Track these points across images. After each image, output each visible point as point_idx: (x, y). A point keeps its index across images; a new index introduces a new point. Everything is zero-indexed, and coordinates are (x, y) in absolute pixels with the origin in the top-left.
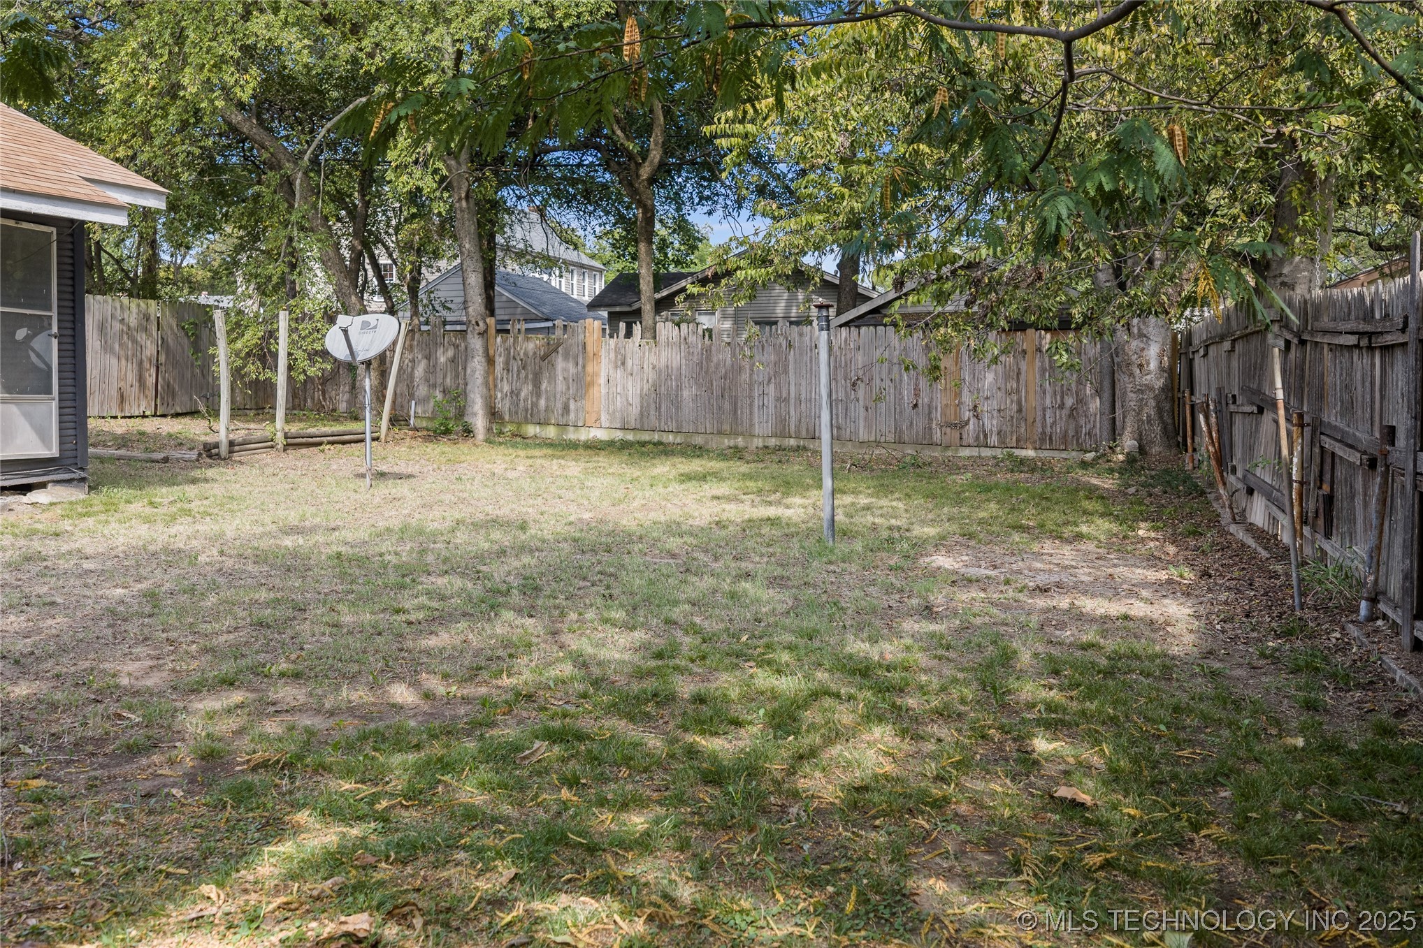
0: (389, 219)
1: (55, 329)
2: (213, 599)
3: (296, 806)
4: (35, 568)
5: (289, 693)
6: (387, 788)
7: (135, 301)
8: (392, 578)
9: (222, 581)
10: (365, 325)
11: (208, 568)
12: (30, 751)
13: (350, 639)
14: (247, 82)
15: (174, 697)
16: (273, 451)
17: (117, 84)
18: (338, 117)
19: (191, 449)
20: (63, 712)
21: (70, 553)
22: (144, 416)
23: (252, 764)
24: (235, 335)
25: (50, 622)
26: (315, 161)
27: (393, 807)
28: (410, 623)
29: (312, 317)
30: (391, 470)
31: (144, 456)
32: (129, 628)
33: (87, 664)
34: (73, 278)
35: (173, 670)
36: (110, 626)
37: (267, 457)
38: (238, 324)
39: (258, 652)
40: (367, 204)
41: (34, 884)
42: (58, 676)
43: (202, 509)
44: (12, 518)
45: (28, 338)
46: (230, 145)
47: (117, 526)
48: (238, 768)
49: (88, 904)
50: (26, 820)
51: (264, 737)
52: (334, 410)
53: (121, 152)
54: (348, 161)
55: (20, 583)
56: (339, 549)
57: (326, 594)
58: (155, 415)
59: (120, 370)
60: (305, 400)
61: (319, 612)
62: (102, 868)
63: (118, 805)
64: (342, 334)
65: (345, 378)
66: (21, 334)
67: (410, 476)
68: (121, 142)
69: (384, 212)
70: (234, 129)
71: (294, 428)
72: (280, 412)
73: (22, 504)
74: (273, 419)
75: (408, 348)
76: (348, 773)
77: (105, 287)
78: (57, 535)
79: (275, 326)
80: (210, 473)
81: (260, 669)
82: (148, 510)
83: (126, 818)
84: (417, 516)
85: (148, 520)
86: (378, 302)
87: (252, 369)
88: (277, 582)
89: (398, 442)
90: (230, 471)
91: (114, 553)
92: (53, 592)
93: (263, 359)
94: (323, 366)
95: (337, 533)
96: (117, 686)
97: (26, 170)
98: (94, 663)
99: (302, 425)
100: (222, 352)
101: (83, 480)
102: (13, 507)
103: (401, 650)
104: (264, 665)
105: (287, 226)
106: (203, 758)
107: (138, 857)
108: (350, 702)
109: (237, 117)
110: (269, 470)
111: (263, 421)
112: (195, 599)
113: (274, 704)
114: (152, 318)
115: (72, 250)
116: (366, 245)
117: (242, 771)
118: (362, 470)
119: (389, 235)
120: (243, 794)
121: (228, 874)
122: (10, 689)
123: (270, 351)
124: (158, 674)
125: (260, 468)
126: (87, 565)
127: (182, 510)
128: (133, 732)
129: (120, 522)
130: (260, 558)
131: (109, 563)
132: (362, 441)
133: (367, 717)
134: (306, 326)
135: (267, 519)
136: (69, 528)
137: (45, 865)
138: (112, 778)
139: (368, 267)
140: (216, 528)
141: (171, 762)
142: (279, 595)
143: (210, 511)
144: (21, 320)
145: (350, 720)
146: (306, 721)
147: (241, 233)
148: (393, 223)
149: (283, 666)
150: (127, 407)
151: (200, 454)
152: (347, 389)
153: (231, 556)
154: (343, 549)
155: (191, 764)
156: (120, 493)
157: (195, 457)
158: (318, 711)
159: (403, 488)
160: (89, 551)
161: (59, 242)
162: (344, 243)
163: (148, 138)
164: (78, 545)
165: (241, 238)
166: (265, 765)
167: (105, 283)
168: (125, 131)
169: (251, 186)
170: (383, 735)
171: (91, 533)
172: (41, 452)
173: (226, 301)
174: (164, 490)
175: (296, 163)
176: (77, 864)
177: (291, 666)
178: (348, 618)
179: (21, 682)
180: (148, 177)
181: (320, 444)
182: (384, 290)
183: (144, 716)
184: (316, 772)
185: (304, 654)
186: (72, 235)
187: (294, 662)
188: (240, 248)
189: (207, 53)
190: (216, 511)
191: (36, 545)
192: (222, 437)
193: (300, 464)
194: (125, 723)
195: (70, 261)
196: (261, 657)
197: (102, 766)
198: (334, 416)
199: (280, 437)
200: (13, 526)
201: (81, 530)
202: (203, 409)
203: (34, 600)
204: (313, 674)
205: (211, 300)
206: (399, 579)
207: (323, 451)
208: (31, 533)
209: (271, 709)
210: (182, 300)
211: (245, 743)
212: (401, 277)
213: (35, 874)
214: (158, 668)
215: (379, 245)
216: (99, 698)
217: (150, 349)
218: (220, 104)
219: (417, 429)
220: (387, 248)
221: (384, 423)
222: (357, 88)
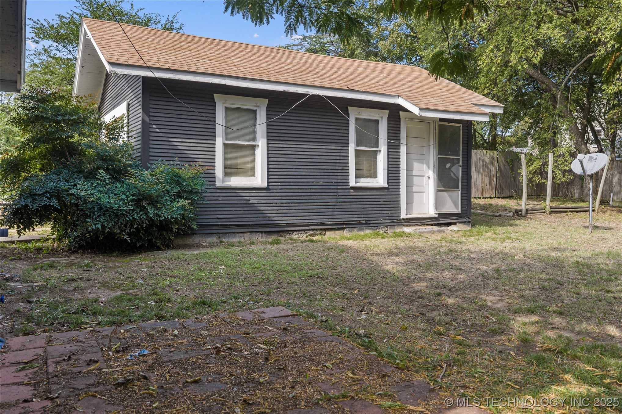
0: (601, 109)
1: (461, 164)
2: (522, 275)
3: (565, 371)
4: (454, 255)
5: (557, 320)
6: (609, 373)
7: (489, 151)
8: (605, 276)
9: (525, 268)
10: (591, 158)
11: (519, 262)
12: (456, 325)
13: (585, 301)
14: (538, 55)
15: (509, 313)
16: (545, 214)
17: (485, 64)
18: (578, 65)
19: (510, 212)
20: (467, 312)
21: (466, 250)
22: (491, 198)
23: (544, 348)
24: (529, 164)
25: (460, 276)
26: (566, 86)
27: (613, 383)
28: (615, 298)
29: (564, 156)
30: (601, 225)
31: (491, 214)
32: (490, 283)
33: (475, 295)
34: (467, 144)
35: (508, 302)
36: (482, 281)
37: (542, 217)
38: (531, 160)
39: (543, 300)
40: (590, 103)
41: (461, 376)
42: (464, 298)
43: (515, 237)
44: (445, 235)
45: (450, 167)
46: (528, 84)
47: (482, 241)
48: (537, 349)
49: (482, 390)
50: (457, 350)
51: (548, 338)
52: (572, 197)
53: (486, 92)
54: (582, 84)
55: (449, 260)
56: (578, 260)
57: (572, 279)
58: (495, 197)
59: (482, 179)
60: (559, 192)
61: (570, 287)
62: (485, 377)
63: (490, 353)
64: (579, 163)
65: (578, 183)
66: (448, 166)
67: (611, 229)
68: (486, 87)
69: (598, 106)
70: (531, 77)
71: (554, 204)
72: (548, 197)
73: (448, 230)
74: (545, 200)
75: (610, 168)
76: (589, 362)
77: (477, 147)
78: (461, 243)
79: (547, 160)
80: (518, 222)
81: (545, 308)
82: (494, 236)
83: (494, 360)
84: (615, 248)
85: (494, 240)
86: (594, 148)
87: (536, 179)
88: (550, 271)
89: (603, 212)
90: (526, 222)
91: (482, 252)
92: (460, 265)
93: (541, 174)
94: (569, 177)
95: (576, 252)
96: (487, 305)
97: (452, 103)
98: (477, 295)
99: (557, 203)
100: (524, 172)
101: (469, 222)
102: (445, 231)
103: (612, 310)
104: (546, 307)
105: (553, 116)
106: (522, 341)
107: (499, 376)
108: (587, 330)
109: (532, 72)
110: (544, 222)
111: (541, 201)
112: (515, 274)
113: (552, 324)
114: (495, 159)
115: (468, 132)
116: (589, 122)
117: (539, 351)
118: (588, 224)
119: (601, 116)
120: (541, 361)
121: (537, 394)
122: (448, 299)
123: (544, 171)
124: (502, 303)
125: (539, 221)
126: (472, 256)
127: (507, 237)
128: (493, 325)
129: (483, 240)
130: (541, 260)
131: (480, 256)
132: (588, 211)
133: (596, 338)
134: (561, 159)
135: (544, 244)
136: (465, 241)
137: (465, 370)
138: (487, 342)
139: (590, 132)
140: (522, 245)
141: (509, 340)
142: (551, 277)
143: (519, 238)
144: (448, 161)
145: (587, 338)
146: (567, 334)
147: (532, 121)
148: (603, 110)
149: (555, 308)
150: (484, 194)
151: (514, 214)
152: (579, 187)
153: (529, 258)
154: (580, 260)
155: (517, 343)
156: (483, 228)
157: (512, 215)
158: (572, 331)
159: (607, 234)
160: (473, 250)
161: (463, 129)
162: (578, 121)
163: (496, 84)
164: (468, 247)
165: (531, 123)
166: (549, 350)
167: (477, 145)
168: (488, 83)
169: (537, 100)
170: (605, 348)
171: (473, 243)
172: (455, 211)
173: (525, 150)
174: (500, 228)
175: (557, 88)
176: (476, 373)
177: (559, 309)
178: (584, 292)
179: (451, 297)
180: (496, 101)
181: (566, 212)
182: (597, 142)
183: (498, 319)
184: (573, 358)
185: (564, 304)
186: (467, 127)
187: (560, 307)
188: (530, 128)
189: (521, 46)
190: (521, 238)
191: (454, 246)
192: (523, 207)
193: (557, 220)
194: (490, 321)
195: (467, 137)
196: (545, 303)
197: (482, 336)
198: (572, 199)
199: (548, 208)
200: (445, 238)
201: (470, 242)
202: (514, 195)
203: (454, 267)
204: (568, 314)
205: (519, 150)
206: (608, 276)
207: (567, 215)
208: (451, 241)
209: (550, 326)
210: (507, 150)
211: (539, 338)
212: (607, 135)
213: (461, 373)
214: (502, 300)
215: (596, 121)
216: (480, 309)
217: (494, 171)
218: (526, 66)
219: (613, 207)
220: (599, 122)
221: (597, 203)
222: (587, 50)
